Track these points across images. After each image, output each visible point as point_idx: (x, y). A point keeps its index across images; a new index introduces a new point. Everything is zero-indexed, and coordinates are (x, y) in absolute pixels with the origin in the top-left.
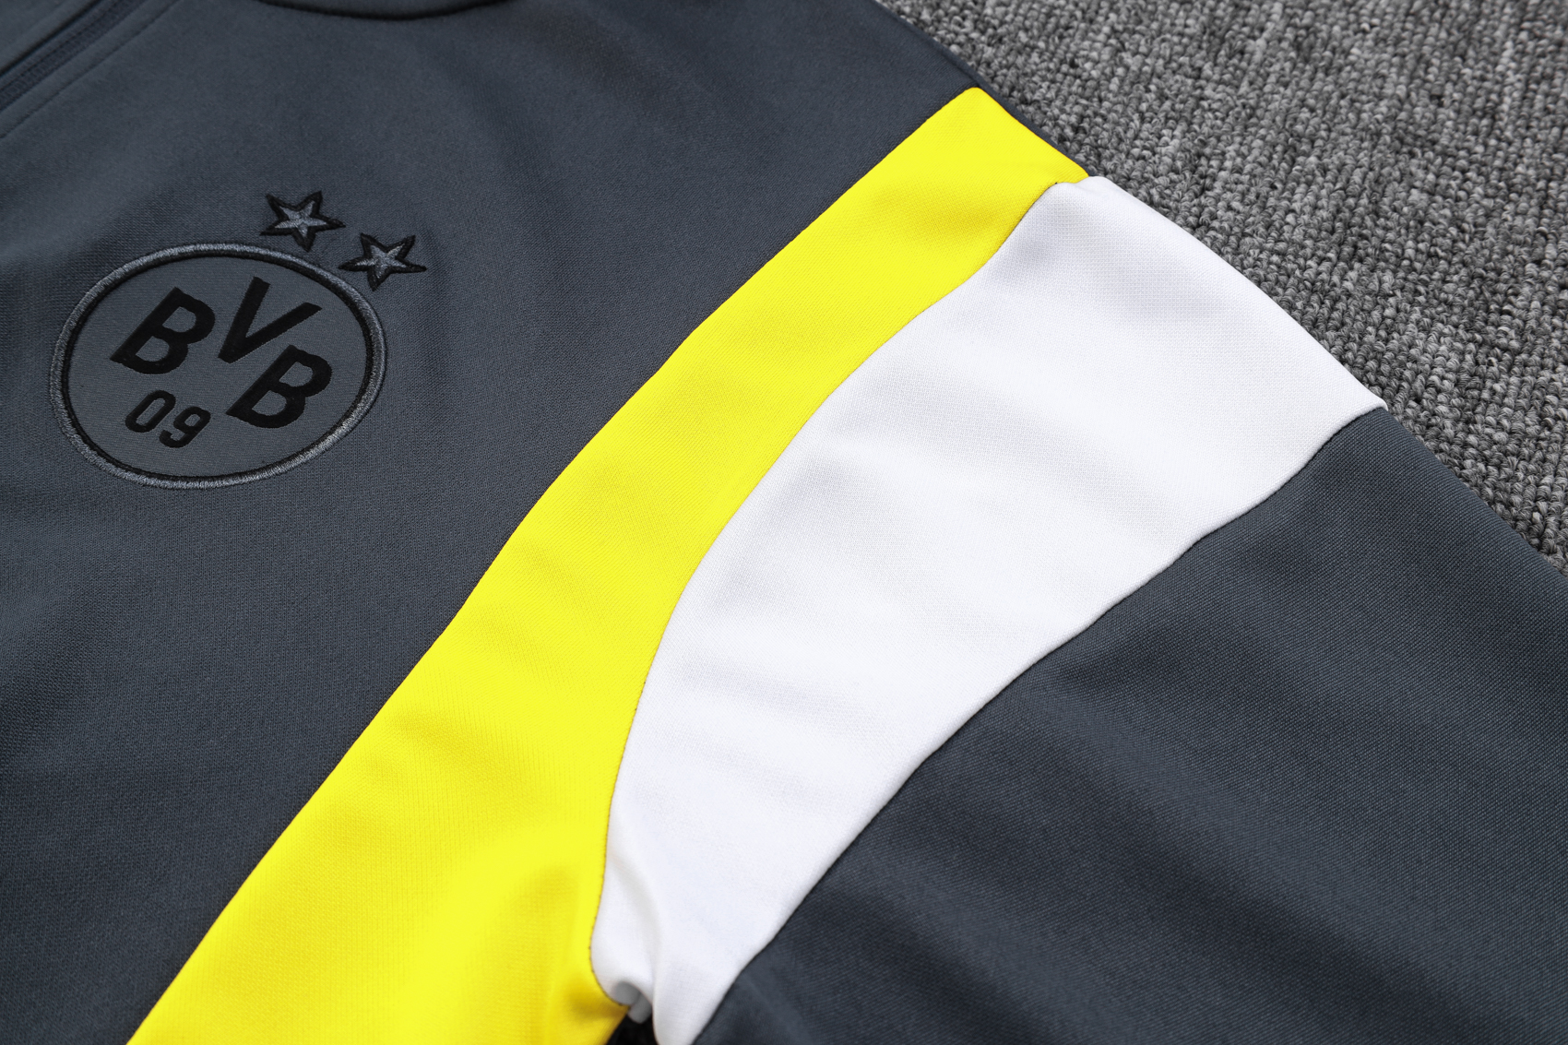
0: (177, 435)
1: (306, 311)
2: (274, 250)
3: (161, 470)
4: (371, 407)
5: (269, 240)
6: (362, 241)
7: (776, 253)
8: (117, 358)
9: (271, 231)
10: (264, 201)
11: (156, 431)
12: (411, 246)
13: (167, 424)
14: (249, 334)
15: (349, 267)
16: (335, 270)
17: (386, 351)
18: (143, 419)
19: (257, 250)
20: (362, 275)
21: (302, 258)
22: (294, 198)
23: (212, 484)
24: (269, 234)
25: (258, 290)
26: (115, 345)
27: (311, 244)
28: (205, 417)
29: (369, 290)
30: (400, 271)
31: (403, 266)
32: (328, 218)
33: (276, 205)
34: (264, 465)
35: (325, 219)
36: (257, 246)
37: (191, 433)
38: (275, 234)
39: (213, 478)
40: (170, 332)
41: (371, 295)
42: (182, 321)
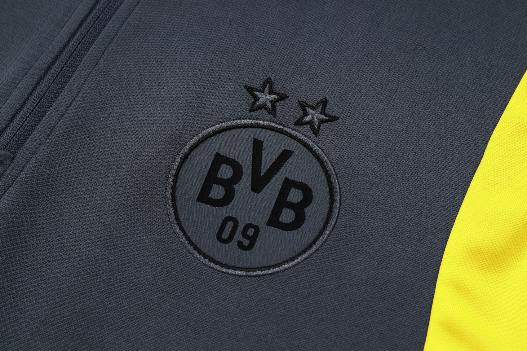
0: (246, 242)
1: (286, 155)
2: (258, 120)
3: (245, 265)
4: (339, 210)
5: (255, 114)
6: (300, 104)
7: (519, 82)
8: (200, 199)
9: (253, 109)
10: (244, 90)
11: (234, 242)
12: (326, 104)
13: (238, 236)
14: (262, 174)
15: (299, 123)
16: (293, 126)
17: (336, 174)
18: (225, 235)
19: (250, 121)
20: (307, 127)
21: (273, 122)
22: (257, 84)
23: (275, 270)
24: (253, 111)
25: (258, 146)
26: (196, 192)
27: (275, 112)
28: (257, 229)
29: (314, 136)
30: (326, 121)
31: (327, 118)
32: (279, 93)
33: (250, 90)
34: (295, 254)
35: (278, 94)
36: (250, 119)
37: (253, 240)
38: (256, 110)
39: (274, 266)
40: (221, 179)
41: (316, 140)
42: (226, 172)
